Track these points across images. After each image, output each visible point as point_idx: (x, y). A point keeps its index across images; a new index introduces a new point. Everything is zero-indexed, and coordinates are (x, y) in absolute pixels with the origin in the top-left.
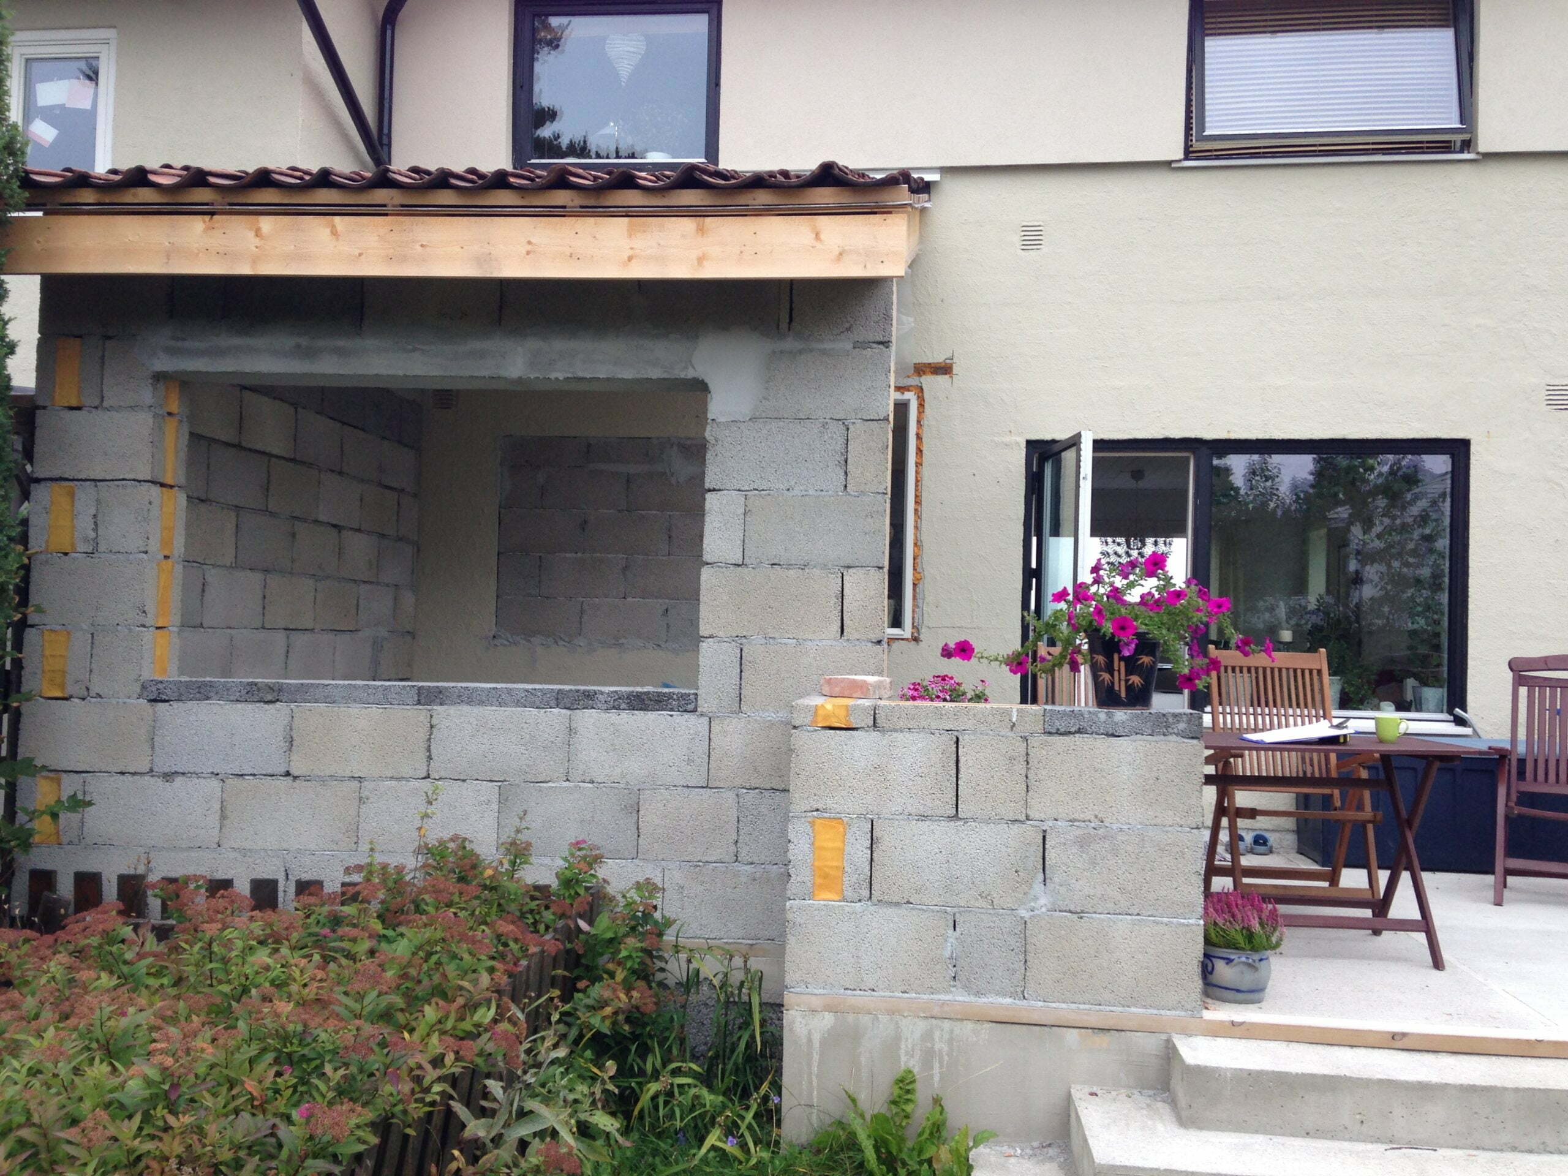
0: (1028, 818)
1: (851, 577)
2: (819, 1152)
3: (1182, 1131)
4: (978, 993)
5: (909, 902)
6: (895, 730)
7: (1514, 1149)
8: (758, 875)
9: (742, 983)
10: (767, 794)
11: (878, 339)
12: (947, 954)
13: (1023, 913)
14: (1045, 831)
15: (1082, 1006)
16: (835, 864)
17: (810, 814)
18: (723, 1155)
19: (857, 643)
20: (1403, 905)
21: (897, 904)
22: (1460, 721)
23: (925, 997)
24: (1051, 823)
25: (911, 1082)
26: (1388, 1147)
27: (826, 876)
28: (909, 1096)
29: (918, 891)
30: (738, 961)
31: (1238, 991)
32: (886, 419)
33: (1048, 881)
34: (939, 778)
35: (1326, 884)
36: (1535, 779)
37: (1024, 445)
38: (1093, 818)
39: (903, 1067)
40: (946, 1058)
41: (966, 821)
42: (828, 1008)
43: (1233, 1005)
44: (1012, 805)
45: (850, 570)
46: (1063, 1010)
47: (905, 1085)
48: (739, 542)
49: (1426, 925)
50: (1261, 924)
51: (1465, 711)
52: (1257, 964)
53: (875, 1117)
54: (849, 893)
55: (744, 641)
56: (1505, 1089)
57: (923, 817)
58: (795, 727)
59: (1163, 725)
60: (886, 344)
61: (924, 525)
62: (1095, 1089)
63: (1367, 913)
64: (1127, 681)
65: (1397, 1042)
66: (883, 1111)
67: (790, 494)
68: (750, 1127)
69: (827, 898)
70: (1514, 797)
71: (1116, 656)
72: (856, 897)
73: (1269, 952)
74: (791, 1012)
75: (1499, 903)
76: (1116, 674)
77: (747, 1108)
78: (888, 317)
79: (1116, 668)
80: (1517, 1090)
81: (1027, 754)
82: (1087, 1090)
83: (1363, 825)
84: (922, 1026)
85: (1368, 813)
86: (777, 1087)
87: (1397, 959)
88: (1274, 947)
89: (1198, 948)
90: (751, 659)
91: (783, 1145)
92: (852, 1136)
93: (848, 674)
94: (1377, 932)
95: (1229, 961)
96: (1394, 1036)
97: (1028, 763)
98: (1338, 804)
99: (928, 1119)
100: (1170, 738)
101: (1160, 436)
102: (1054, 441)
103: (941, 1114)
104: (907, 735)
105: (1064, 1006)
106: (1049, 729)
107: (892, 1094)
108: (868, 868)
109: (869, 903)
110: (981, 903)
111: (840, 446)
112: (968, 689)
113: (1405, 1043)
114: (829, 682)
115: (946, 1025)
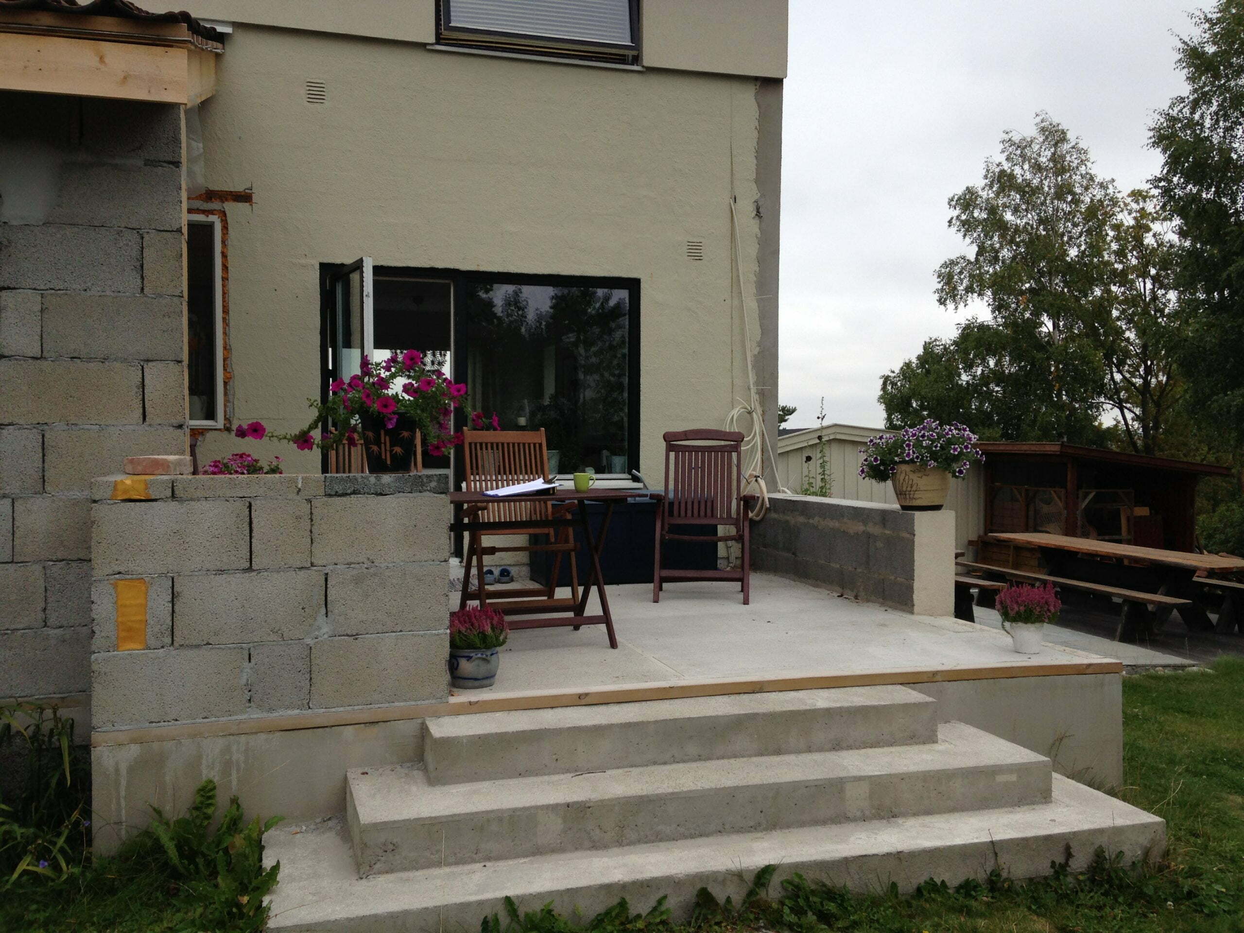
0: (312, 565)
1: (151, 370)
2: (127, 859)
3: (430, 789)
4: (271, 710)
5: (208, 644)
6: (192, 500)
7: (655, 763)
8: (68, 636)
9: (52, 731)
10: (74, 564)
11: (167, 159)
12: (244, 681)
13: (309, 641)
14: (327, 574)
15: (356, 708)
16: (139, 618)
17: (113, 577)
18: (35, 878)
19: (159, 427)
20: (593, 608)
21: (198, 646)
22: (636, 479)
23: (225, 719)
24: (331, 567)
25: (211, 790)
26: (572, 775)
27: (130, 630)
28: (210, 801)
29: (216, 634)
30: (48, 713)
31: (476, 679)
32: (179, 231)
33: (329, 614)
34: (234, 538)
35: (545, 598)
36: (679, 515)
37: (317, 267)
38: (365, 561)
39: (204, 778)
40: (243, 765)
41: (259, 571)
42: (133, 741)
43: (472, 690)
44: (299, 555)
45: (150, 364)
46: (341, 712)
47: (207, 792)
48: (38, 338)
49: (606, 619)
50: (493, 628)
51: (639, 472)
52: (488, 658)
53: (178, 822)
54: (152, 642)
55: (46, 427)
56: (649, 722)
57: (221, 572)
58: (95, 501)
59: (419, 485)
60: (177, 164)
61: (233, 332)
62: (366, 770)
63: (571, 614)
64: (391, 451)
65: (582, 700)
66: (188, 816)
67: (89, 293)
68: (62, 851)
69: (132, 648)
70: (666, 527)
71: (382, 433)
72: (159, 644)
73: (498, 649)
74: (99, 748)
75: (656, 601)
76: (383, 445)
77: (59, 835)
78: (177, 141)
79: (383, 441)
80: (656, 722)
81: (311, 513)
82: (360, 771)
83: (567, 554)
84: (221, 743)
85: (571, 544)
86: (87, 813)
87: (589, 644)
88: (501, 644)
89: (445, 651)
90: (54, 444)
91: (94, 859)
92: (157, 840)
93: (152, 454)
94: (577, 628)
95: (469, 658)
96: (580, 696)
97: (312, 520)
98: (553, 540)
99: (226, 816)
100: (425, 494)
101: (428, 266)
102: (343, 265)
103: (238, 810)
104: (204, 503)
105: (342, 709)
106: (329, 492)
107: (194, 802)
108: (170, 618)
109: (172, 648)
110: (273, 637)
111: (135, 253)
112: (264, 464)
113: (588, 700)
114: (132, 461)
115: (243, 738)
